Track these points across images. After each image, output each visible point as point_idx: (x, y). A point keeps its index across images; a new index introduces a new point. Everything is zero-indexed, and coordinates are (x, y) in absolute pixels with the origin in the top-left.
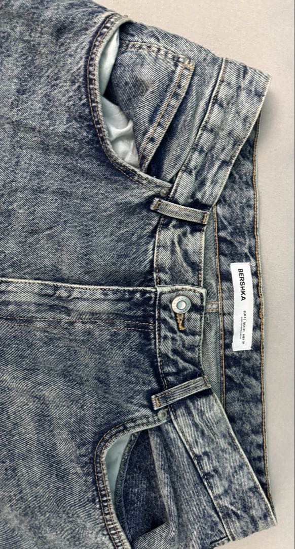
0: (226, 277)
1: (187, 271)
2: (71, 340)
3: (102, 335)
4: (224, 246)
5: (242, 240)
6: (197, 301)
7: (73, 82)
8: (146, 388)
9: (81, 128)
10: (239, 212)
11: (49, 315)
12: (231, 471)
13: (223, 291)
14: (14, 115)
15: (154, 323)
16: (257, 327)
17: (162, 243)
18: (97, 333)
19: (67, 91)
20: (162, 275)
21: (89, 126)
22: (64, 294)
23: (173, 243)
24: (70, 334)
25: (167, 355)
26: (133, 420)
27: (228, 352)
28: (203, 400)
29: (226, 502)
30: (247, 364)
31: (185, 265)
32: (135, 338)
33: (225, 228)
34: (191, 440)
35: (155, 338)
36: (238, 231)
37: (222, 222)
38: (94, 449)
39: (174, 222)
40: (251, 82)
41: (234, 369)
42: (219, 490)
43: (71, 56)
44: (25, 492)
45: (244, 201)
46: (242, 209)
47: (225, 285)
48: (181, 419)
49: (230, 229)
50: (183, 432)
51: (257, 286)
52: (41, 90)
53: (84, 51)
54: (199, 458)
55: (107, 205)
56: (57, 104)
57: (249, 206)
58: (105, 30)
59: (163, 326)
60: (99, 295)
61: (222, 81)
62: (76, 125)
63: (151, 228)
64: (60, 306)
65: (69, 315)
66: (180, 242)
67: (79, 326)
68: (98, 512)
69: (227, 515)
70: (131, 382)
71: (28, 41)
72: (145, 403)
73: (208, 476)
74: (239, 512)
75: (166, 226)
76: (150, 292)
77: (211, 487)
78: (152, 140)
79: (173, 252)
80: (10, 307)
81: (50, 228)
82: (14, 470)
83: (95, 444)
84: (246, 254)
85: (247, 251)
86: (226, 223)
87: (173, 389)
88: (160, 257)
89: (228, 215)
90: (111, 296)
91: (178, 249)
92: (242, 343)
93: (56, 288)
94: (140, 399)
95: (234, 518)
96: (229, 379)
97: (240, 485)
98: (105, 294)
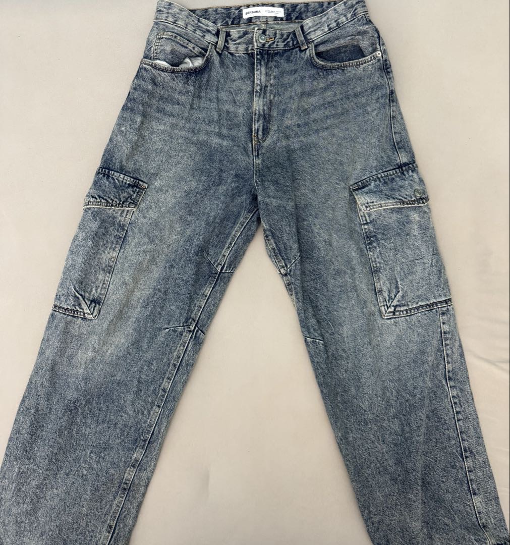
0: (250, 20)
1: (248, 37)
2: (278, 85)
3: (275, 72)
4: (235, 22)
5: (232, 13)
6: (261, 32)
7: (174, 80)
8: (299, 53)
9: (191, 79)
10: (219, 16)
11: (268, 94)
12: (337, 14)
13: (256, 22)
14: (188, 107)
15: (271, 50)
16: (273, 5)
17: (235, 49)
18: (275, 74)
19: (177, 83)
20: (250, 48)
21: (190, 76)
22: (259, 88)
23: (235, 44)
24: (276, 85)
25: (285, 45)
26: (310, 55)
27: (284, 19)
28: (304, 28)
29: (349, 16)
30: (290, 10)
31: (245, 38)
32: (277, 58)
33: (227, 22)
34: (322, 32)
35: (277, 50)
36: (228, 16)
37: (224, 24)
38: (320, 68)
39: (226, 44)
40: (165, 8)
41: (292, 16)
42: (344, 19)
43: (164, 79)
44: (338, 98)
45: (214, 13)
46: (218, 14)
47: (254, 20)
48: (312, 37)
49: (227, 19)
50: (318, 36)
51: (254, 6)
52: (177, 96)
53: (162, 73)
54: (330, 29)
55: (221, 71)
56: (182, 89)
57: (216, 10)
58: (153, 65)
59: (272, 46)
60: (259, 72)
61: (166, 20)
62: (190, 81)
63: (229, 55)
64: (264, 89)
65: (268, 86)
66: (235, 41)
67: (272, 82)
68: (348, 68)
69: (355, 15)
70: (296, 60)
71: (159, 99)
72: (304, 52)
73: (338, 25)
74: (354, 9)
75: (228, 48)
76: (257, 51)
77: (343, 23)
78: (194, 48)
79: (239, 44)
80: (265, 109)
81: (232, 93)
82: (329, 103)
83: (318, 68)
84: (239, 11)
85: (237, 11)
86: (225, 22)
87: (299, 41)
88: (241, 50)
89: (221, 21)
90: (259, 67)
91: (238, 42)
92: (280, 13)
93: (257, 92)
94: (302, 55)
95: (356, 11)
96: (297, 18)
97: (343, 10)
98: (258, 69)
